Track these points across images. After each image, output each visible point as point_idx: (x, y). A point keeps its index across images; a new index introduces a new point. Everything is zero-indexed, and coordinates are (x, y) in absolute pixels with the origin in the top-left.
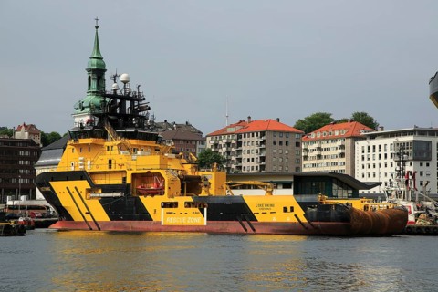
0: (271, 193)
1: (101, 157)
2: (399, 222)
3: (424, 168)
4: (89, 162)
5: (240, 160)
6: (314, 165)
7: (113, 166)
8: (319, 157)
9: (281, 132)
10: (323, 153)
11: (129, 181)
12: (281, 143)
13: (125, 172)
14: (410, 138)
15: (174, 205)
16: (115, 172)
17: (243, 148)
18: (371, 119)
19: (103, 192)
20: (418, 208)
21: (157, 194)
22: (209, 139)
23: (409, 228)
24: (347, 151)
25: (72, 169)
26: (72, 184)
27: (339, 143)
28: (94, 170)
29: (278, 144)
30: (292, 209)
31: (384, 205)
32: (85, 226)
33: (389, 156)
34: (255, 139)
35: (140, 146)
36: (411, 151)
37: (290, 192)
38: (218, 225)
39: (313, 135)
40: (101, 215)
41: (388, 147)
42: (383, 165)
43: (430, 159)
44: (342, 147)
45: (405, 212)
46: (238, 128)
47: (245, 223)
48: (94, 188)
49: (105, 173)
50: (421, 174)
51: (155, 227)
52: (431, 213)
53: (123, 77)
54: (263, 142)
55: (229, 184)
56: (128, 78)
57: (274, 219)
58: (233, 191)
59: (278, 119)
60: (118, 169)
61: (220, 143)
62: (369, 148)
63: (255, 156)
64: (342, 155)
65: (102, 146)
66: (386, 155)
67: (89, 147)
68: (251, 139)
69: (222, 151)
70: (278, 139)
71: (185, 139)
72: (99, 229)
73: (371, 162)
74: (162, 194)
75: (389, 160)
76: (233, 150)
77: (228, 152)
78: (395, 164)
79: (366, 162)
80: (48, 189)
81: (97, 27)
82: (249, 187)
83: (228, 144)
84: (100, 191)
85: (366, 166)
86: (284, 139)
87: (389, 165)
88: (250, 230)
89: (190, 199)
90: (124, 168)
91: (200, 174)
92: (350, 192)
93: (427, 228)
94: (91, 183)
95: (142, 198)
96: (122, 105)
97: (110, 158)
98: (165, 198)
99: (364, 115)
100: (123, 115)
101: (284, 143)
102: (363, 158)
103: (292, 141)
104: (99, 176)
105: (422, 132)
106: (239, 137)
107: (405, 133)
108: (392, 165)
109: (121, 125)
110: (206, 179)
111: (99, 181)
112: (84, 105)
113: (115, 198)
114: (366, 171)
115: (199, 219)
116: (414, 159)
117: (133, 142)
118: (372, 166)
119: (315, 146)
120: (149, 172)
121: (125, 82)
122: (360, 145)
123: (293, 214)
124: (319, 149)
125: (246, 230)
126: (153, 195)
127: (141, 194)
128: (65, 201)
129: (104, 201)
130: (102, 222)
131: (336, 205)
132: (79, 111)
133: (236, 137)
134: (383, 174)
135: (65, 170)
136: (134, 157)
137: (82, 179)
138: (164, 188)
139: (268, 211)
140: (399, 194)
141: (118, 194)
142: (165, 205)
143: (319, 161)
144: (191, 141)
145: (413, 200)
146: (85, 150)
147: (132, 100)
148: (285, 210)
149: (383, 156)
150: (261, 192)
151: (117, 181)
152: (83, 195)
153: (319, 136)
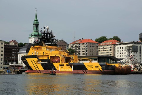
0: (91, 62)
1: (41, 51)
2: (129, 70)
3: (136, 54)
4: (37, 53)
5: (79, 51)
6: (102, 53)
7: (45, 54)
8: (104, 50)
9: (92, 43)
10: (105, 49)
11: (49, 58)
12: (92, 46)
13: (48, 56)
14: (131, 45)
15: (63, 65)
16: (45, 56)
17: (81, 48)
18: (119, 38)
19: (42, 61)
20: (134, 66)
21: (58, 62)
22: (70, 45)
23: (132, 72)
24: (112, 49)
25: (32, 55)
26: (32, 59)
27: (110, 46)
28: (39, 55)
29: (91, 46)
30: (98, 67)
31: (124, 65)
32: (36, 71)
33: (125, 50)
34: (84, 45)
35: (52, 48)
36: (132, 49)
37: (97, 61)
38: (76, 71)
39: (102, 44)
40: (41, 68)
41: (125, 48)
42: (123, 53)
43: (138, 51)
44: (111, 47)
45: (131, 67)
46: (79, 42)
47: (84, 71)
48: (39, 60)
49: (42, 56)
50: (135, 56)
51: (57, 72)
52: (138, 68)
53: (47, 27)
54: (87, 46)
55: (79, 59)
56: (49, 28)
57: (93, 70)
58: (80, 61)
59: (91, 39)
60: (46, 55)
61: (73, 46)
62: (119, 48)
63: (84, 50)
64: (111, 50)
65: (41, 48)
66: (124, 50)
67: (37, 48)
68: (83, 45)
69: (74, 49)
70: (91, 45)
71: (62, 45)
72: (41, 72)
73: (120, 52)
74: (59, 62)
75: (125, 52)
76: (77, 48)
77: (76, 49)
78: (127, 53)
79: (118, 52)
80: (25, 61)
81: (36, 11)
82: (84, 60)
83: (76, 47)
84: (41, 61)
85: (118, 53)
86: (93, 45)
87: (125, 53)
88: (86, 73)
89: (68, 64)
90: (48, 55)
91: (70, 56)
92: (114, 61)
93: (137, 72)
94: (38, 59)
95: (53, 63)
96: (47, 36)
97: (44, 51)
98: (60, 63)
99: (117, 37)
100: (47, 39)
101: (93, 46)
102: (117, 51)
103: (96, 45)
104: (41, 57)
105: (135, 43)
106: (79, 44)
107: (130, 43)
108: (126, 53)
109: (47, 42)
110: (72, 58)
111: (40, 58)
112: (32, 35)
113: (46, 63)
114: (118, 55)
115: (71, 70)
116: (133, 51)
117: (50, 47)
118: (120, 53)
119: (102, 47)
120: (55, 56)
121: (48, 29)
122: (116, 47)
123: (98, 68)
124: (104, 48)
125: (84, 73)
126: (57, 63)
127: (53, 62)
128: (30, 64)
129: (42, 64)
130: (41, 70)
131: (111, 65)
132: (31, 36)
133: (78, 44)
134: (123, 56)
135: (30, 55)
136: (51, 51)
137: (35, 58)
138: (60, 60)
139: (91, 67)
140: (128, 62)
141: (46, 62)
142: (60, 65)
143: (103, 52)
144: (64, 45)
145: (133, 64)
146: (36, 49)
147: (50, 34)
148: (96, 67)
149: (123, 50)
150: (88, 62)
151: (46, 58)
152: (36, 62)
153: (104, 44)
